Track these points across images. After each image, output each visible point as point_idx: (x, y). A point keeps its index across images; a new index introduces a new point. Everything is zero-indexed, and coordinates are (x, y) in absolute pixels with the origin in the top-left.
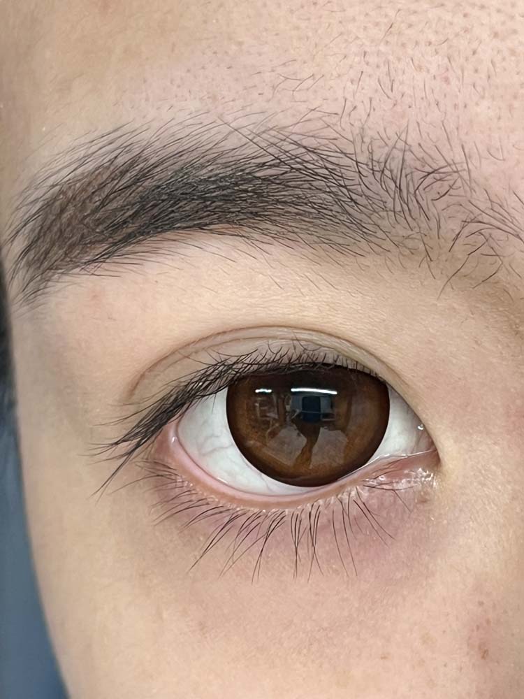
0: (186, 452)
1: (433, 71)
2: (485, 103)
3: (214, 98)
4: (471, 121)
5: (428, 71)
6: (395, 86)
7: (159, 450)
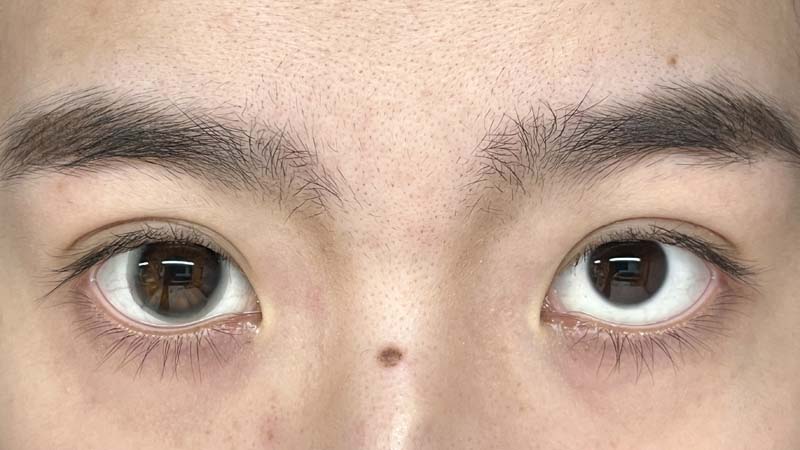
0: (98, 287)
1: (304, 94)
2: (330, 117)
3: (162, 83)
4: (320, 126)
5: (300, 92)
6: (279, 96)
7: (81, 285)
